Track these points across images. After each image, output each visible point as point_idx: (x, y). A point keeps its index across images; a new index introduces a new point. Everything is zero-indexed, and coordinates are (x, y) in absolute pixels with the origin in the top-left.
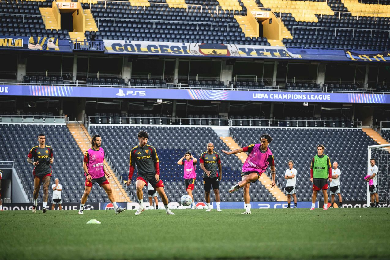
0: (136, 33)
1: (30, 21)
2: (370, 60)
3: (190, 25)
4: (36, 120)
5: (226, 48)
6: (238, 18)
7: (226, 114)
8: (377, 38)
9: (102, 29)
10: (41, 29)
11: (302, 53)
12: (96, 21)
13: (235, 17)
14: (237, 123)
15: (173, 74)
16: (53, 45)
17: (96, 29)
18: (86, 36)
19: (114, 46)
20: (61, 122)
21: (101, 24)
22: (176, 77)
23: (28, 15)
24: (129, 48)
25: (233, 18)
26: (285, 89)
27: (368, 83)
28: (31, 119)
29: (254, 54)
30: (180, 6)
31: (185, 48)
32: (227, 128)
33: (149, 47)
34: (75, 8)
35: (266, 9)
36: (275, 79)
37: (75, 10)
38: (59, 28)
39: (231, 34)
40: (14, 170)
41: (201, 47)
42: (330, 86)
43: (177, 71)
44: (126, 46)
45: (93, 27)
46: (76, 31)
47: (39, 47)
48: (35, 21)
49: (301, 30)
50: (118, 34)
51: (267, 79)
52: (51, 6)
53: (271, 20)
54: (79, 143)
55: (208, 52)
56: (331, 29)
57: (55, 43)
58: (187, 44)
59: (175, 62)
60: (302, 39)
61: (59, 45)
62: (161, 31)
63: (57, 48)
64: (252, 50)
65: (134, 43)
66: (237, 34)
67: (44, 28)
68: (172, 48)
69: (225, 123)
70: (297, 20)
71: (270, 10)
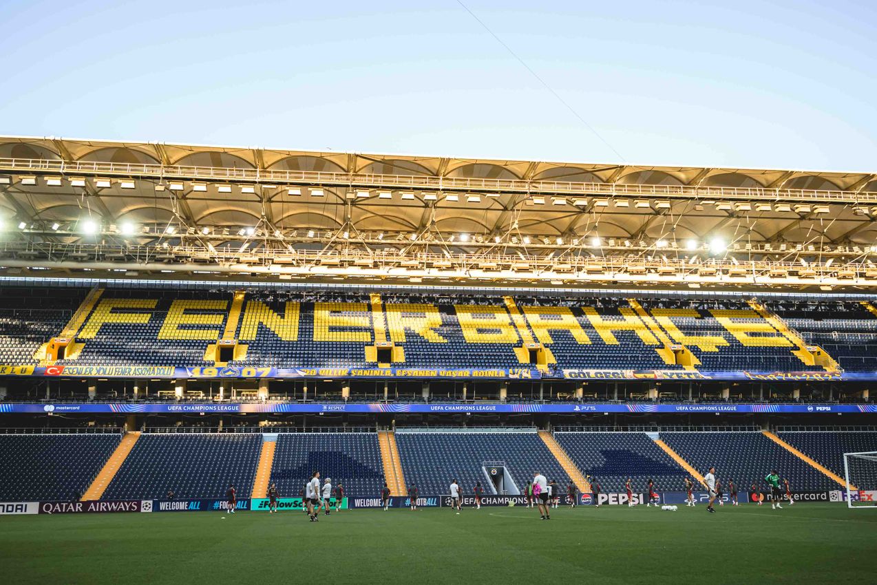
0: (585, 364)
1: (508, 358)
2: (765, 379)
3: (624, 357)
4: (516, 430)
5: (653, 373)
6: (658, 351)
7: (655, 423)
8: (766, 362)
9: (559, 362)
10: (516, 363)
11: (711, 375)
12: (555, 356)
13: (656, 350)
14: (664, 429)
15: (613, 393)
16: (526, 374)
17: (555, 362)
18: (549, 367)
19: (570, 374)
20: (533, 431)
21: (558, 358)
22: (616, 395)
23: (506, 354)
24: (582, 375)
25: (654, 351)
26: (700, 402)
27: (763, 396)
28: (512, 429)
29: (675, 377)
30: (614, 343)
31: (622, 374)
32: (657, 433)
33: (596, 374)
34: (539, 347)
35: (678, 343)
36: (690, 395)
37: (538, 349)
38: (528, 362)
39: (655, 362)
40: (505, 469)
41: (634, 373)
42: (733, 400)
43: (616, 391)
44: (579, 374)
45: (553, 361)
46: (540, 364)
47: (516, 376)
48: (511, 358)
49: (707, 357)
50: (572, 365)
51: (684, 396)
52: (521, 347)
53: (683, 351)
54: (549, 446)
55: (640, 376)
56: (730, 356)
57: (527, 373)
58: (624, 371)
59: (614, 385)
60: (709, 364)
61: (531, 374)
62: (603, 362)
63: (530, 377)
64: (673, 374)
65: (585, 371)
66: (659, 362)
67: (518, 363)
68: (613, 374)
69: (655, 430)
70: (703, 350)
71: (681, 344)
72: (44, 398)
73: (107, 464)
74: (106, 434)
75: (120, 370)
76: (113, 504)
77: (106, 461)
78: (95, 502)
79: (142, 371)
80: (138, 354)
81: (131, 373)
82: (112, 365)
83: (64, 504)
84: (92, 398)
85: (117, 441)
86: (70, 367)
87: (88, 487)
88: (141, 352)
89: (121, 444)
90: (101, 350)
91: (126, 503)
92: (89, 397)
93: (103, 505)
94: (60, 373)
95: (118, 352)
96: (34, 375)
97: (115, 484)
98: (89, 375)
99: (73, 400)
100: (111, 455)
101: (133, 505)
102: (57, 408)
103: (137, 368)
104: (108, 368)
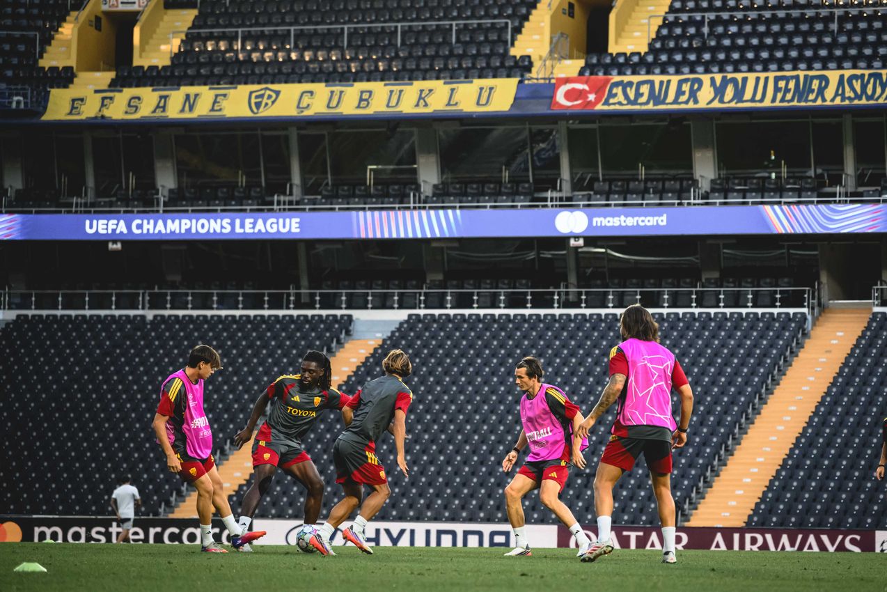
72: (554, 188)
73: (765, 410)
74: (760, 311)
75: (792, 85)
76: (785, 539)
77: (763, 401)
78: (728, 533)
79: (864, 87)
80: (849, 26)
81: (829, 93)
82: (766, 69)
83: (633, 536)
84: (705, 186)
85: (796, 334)
86: (626, 79)
87: (708, 485)
88: (859, 17)
89: (808, 343)
90: (725, 16)
91: (825, 538)
92: (695, 183)
93: (754, 541)
94: (597, 101)
95: (782, 22)
96: (516, 112)
97: (791, 476)
98: (691, 105)
99: (643, 194)
100: (776, 382)
101: (848, 545)
102: (598, 221)
103: (848, 73)
104: (752, 77)
